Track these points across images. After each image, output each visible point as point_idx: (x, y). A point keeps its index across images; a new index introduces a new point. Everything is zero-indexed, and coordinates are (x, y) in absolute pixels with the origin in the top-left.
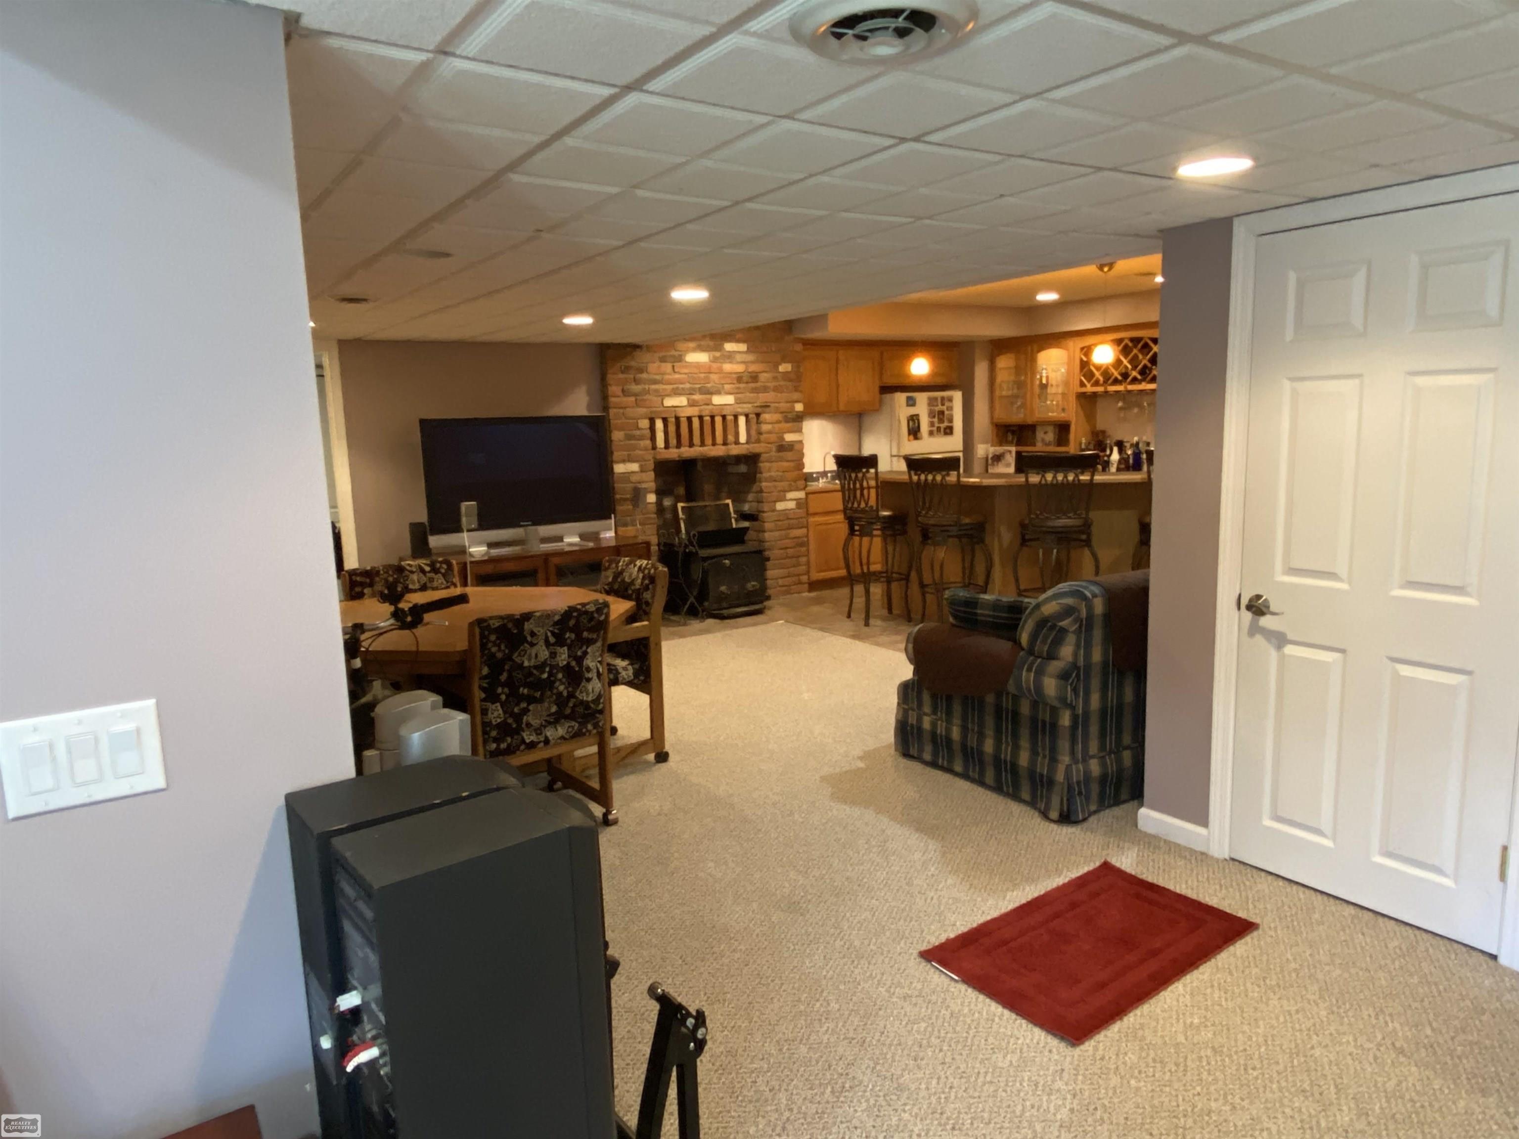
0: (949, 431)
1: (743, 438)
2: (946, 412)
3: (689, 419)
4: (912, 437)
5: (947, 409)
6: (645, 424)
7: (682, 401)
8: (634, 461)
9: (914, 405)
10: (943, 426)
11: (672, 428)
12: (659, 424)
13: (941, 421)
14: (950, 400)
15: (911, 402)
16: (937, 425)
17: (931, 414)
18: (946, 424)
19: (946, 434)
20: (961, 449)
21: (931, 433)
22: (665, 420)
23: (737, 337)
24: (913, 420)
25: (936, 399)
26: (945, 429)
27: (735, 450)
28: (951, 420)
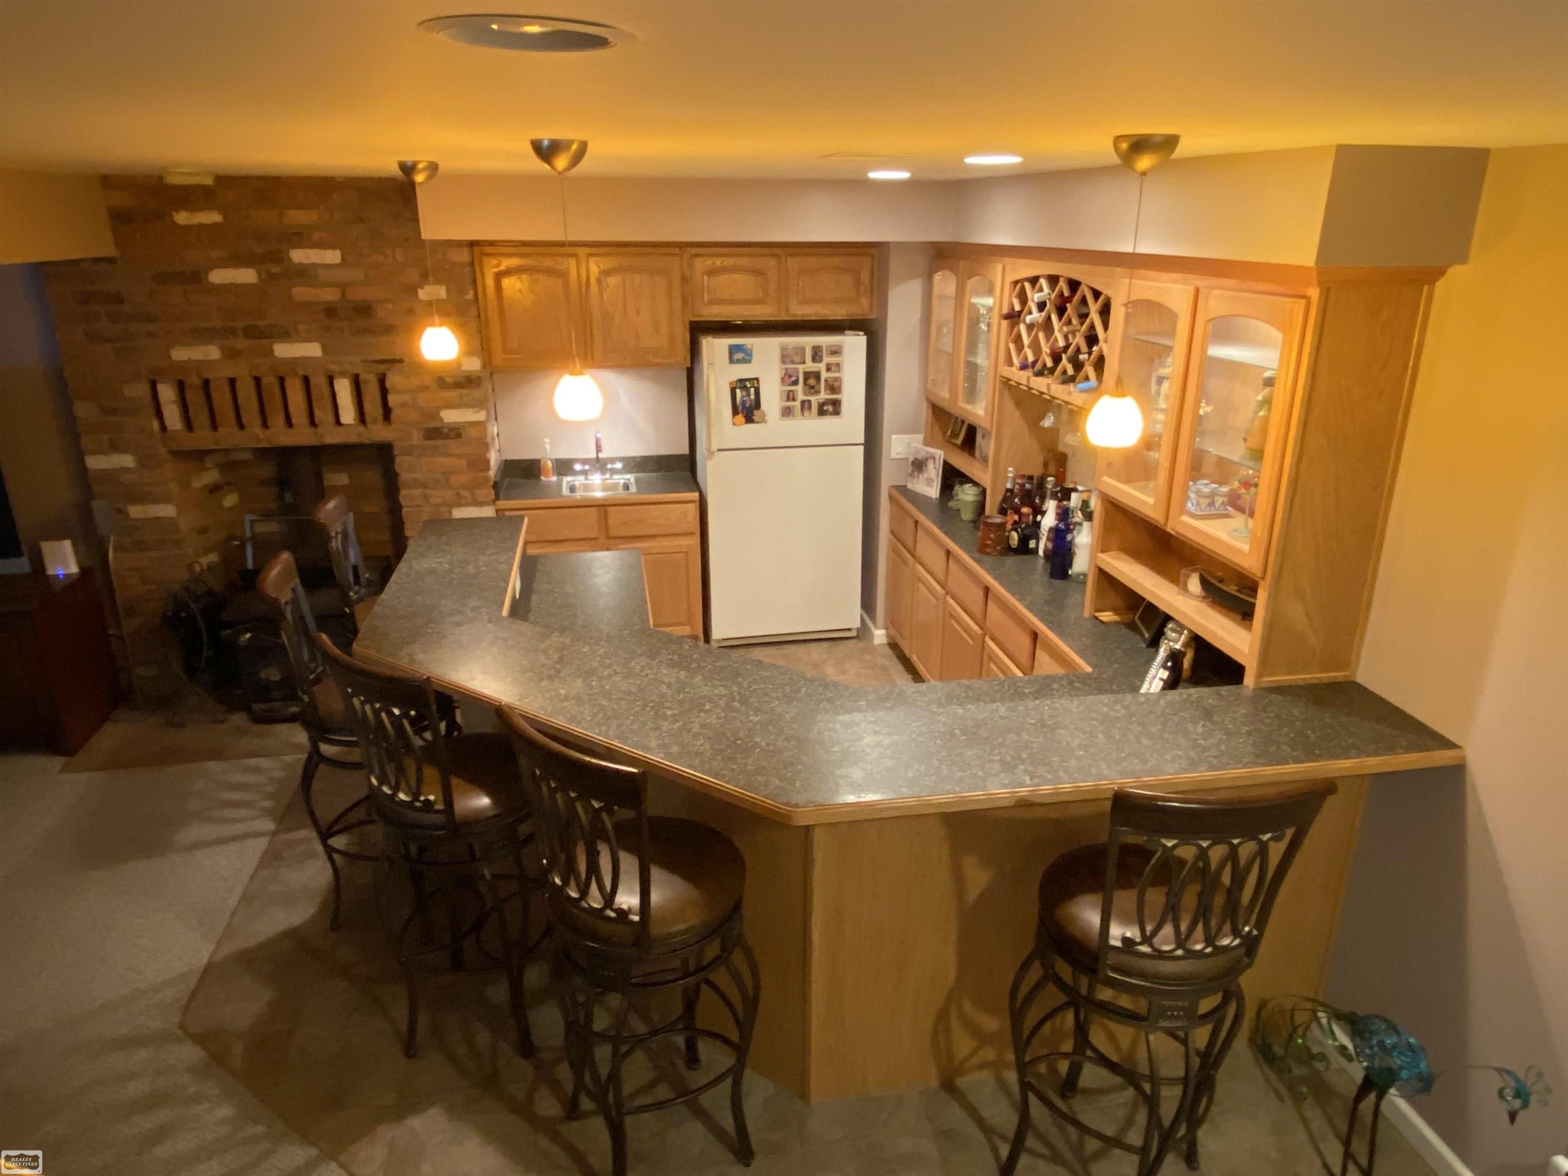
0: (832, 408)
1: (348, 415)
2: (824, 375)
3: (232, 382)
4: (740, 418)
5: (828, 369)
6: (140, 390)
7: (213, 352)
8: (125, 451)
9: (747, 360)
10: (815, 400)
11: (195, 398)
12: (166, 393)
13: (812, 389)
14: (836, 351)
15: (739, 356)
16: (801, 397)
17: (789, 379)
18: (823, 396)
19: (822, 412)
20: (862, 441)
21: (787, 412)
22: (181, 387)
23: (316, 236)
24: (744, 388)
25: (801, 350)
26: (821, 406)
27: (332, 437)
28: (834, 387)
